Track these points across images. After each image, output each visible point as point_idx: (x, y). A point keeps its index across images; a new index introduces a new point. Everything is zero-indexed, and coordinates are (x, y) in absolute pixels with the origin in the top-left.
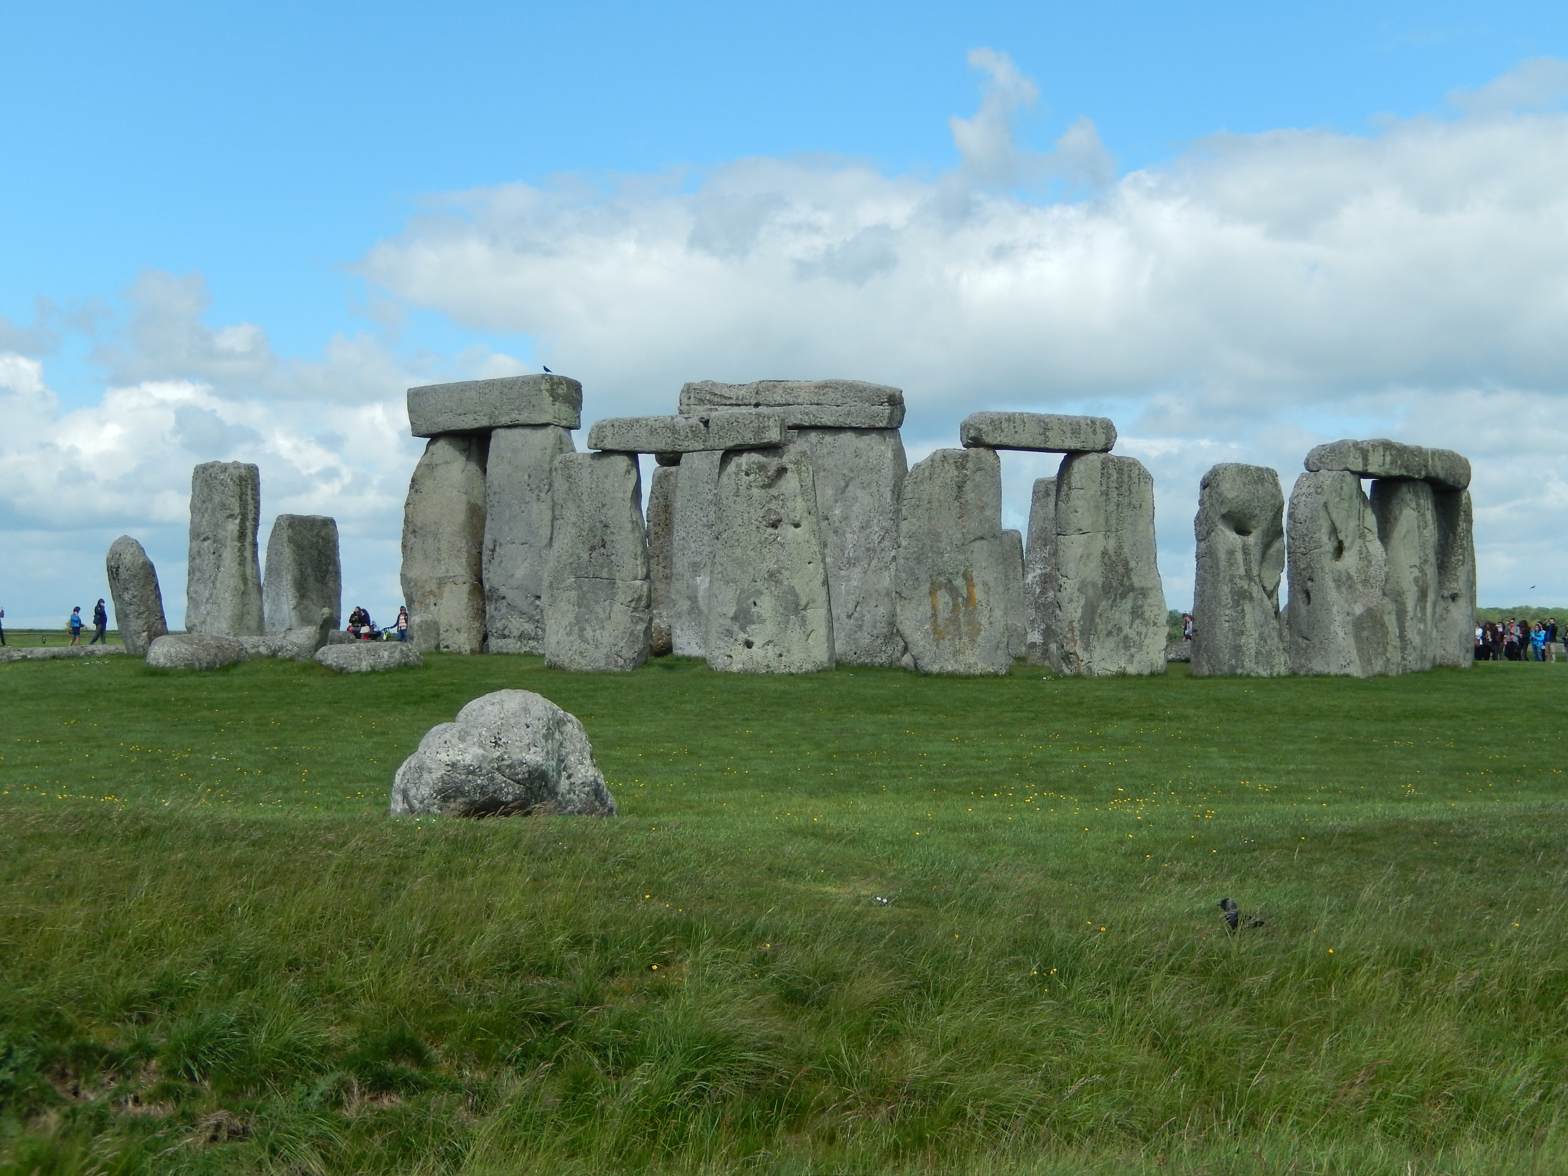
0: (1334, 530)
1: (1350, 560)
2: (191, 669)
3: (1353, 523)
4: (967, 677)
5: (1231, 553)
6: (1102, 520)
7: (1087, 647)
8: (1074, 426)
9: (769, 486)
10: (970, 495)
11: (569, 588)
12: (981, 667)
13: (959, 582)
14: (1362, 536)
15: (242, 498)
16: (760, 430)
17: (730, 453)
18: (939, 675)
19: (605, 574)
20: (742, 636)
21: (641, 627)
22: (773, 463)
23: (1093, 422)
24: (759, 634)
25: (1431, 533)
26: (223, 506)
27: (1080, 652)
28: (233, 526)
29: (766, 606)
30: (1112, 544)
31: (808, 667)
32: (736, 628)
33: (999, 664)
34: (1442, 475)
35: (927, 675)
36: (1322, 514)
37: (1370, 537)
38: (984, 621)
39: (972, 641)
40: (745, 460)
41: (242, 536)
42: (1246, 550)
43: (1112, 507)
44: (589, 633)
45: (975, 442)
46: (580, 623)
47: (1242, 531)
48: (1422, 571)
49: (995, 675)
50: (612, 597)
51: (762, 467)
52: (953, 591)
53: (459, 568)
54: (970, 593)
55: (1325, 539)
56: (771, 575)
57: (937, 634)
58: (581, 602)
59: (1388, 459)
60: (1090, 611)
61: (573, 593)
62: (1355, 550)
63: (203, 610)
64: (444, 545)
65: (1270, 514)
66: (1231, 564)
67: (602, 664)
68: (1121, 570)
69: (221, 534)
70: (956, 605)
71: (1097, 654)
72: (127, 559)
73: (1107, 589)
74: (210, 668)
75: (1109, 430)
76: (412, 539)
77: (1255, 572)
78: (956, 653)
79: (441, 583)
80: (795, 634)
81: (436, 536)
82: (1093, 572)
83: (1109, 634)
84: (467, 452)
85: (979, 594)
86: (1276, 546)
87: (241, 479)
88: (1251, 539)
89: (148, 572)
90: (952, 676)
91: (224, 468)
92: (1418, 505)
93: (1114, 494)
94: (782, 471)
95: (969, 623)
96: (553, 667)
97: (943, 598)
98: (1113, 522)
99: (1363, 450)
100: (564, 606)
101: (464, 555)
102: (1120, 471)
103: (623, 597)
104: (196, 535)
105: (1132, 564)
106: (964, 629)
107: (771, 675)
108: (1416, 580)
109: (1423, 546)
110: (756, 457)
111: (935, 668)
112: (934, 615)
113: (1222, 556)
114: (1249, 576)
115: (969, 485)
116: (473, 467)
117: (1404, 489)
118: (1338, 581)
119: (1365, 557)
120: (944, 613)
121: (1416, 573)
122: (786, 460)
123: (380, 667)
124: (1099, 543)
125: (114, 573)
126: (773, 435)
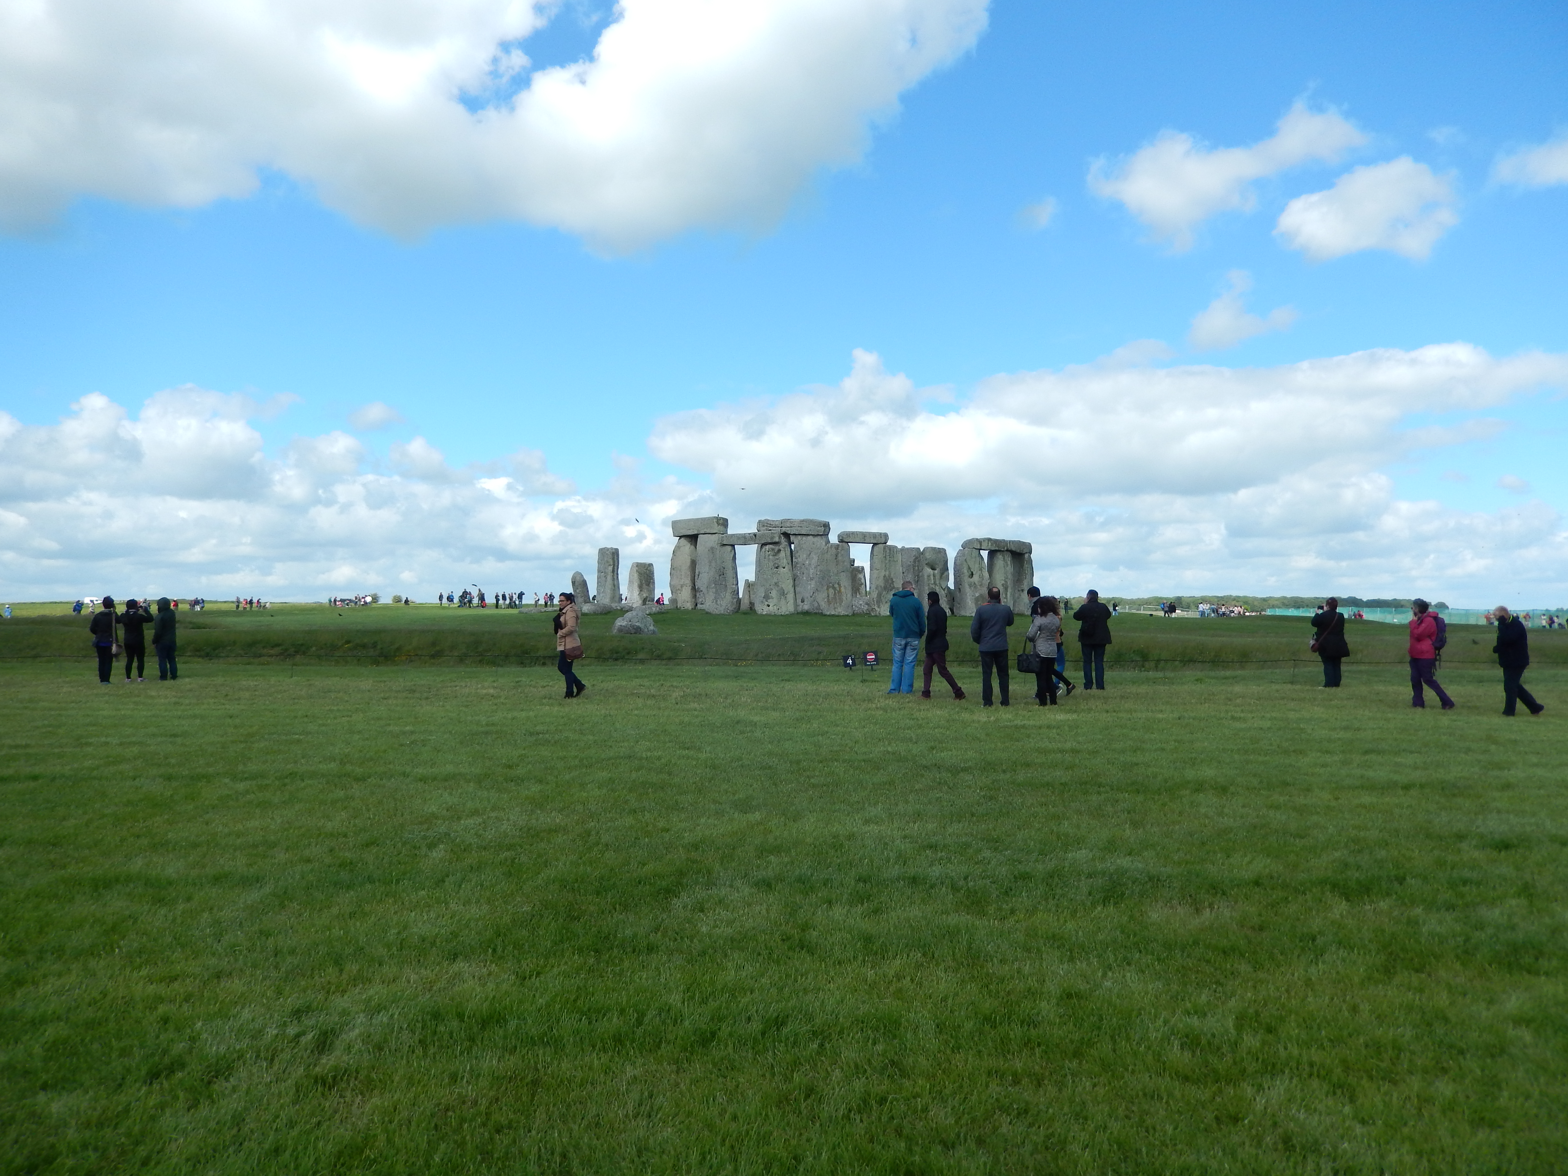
0: (969, 568)
1: (976, 578)
2: (595, 614)
3: (977, 566)
4: (838, 616)
5: (929, 576)
6: (884, 565)
7: (879, 607)
8: (874, 535)
9: (775, 555)
10: (840, 558)
11: (713, 588)
12: (843, 613)
13: (836, 586)
14: (981, 570)
15: (613, 559)
16: (772, 538)
17: (763, 545)
18: (829, 616)
19: (724, 583)
20: (767, 603)
21: (735, 600)
22: (777, 548)
23: (881, 534)
24: (771, 602)
25: (1010, 569)
26: (607, 562)
27: (876, 608)
28: (611, 568)
29: (774, 593)
30: (887, 573)
31: (788, 613)
32: (764, 600)
33: (850, 613)
34: (1014, 549)
35: (825, 615)
36: (965, 563)
37: (983, 570)
38: (844, 598)
39: (840, 604)
40: (767, 547)
41: (613, 571)
42: (934, 576)
43: (887, 561)
44: (719, 602)
45: (841, 541)
46: (716, 599)
47: (933, 569)
48: (1006, 581)
49: (848, 615)
50: (726, 590)
51: (773, 549)
52: (834, 588)
53: (688, 581)
54: (840, 589)
55: (966, 571)
56: (776, 583)
57: (829, 602)
58: (716, 592)
59: (990, 544)
60: (879, 595)
61: (714, 590)
62: (978, 575)
63: (601, 595)
64: (683, 573)
65: (943, 563)
66: (929, 579)
67: (722, 612)
68: (890, 582)
69: (607, 571)
70: (835, 593)
71: (882, 609)
72: (578, 578)
73: (885, 588)
74: (601, 614)
75: (886, 536)
76: (673, 572)
77: (937, 582)
78: (835, 608)
79: (682, 586)
80: (783, 601)
81: (680, 570)
82: (881, 583)
83: (886, 602)
84: (691, 542)
85: (843, 589)
86: (946, 574)
87: (613, 553)
88: (936, 572)
89: (584, 584)
90: (833, 615)
91: (608, 549)
92: (1004, 559)
93: (888, 557)
94: (779, 551)
95: (840, 599)
96: (707, 613)
97: (831, 591)
98: (887, 566)
99: (980, 541)
100: (711, 593)
101: (689, 577)
102: (890, 550)
103: (729, 591)
104: (599, 571)
105: (894, 580)
106: (838, 600)
107: (775, 615)
108: (1003, 585)
109: (1006, 573)
110: (771, 546)
111: (828, 613)
112: (828, 596)
113: (926, 577)
114: (935, 584)
115: (839, 555)
116: (693, 547)
117: (998, 554)
118: (970, 586)
119: (981, 577)
120: (831, 596)
121: (1003, 582)
122: (781, 547)
123: (652, 613)
124: (883, 573)
125: (573, 583)
126: (777, 539)
